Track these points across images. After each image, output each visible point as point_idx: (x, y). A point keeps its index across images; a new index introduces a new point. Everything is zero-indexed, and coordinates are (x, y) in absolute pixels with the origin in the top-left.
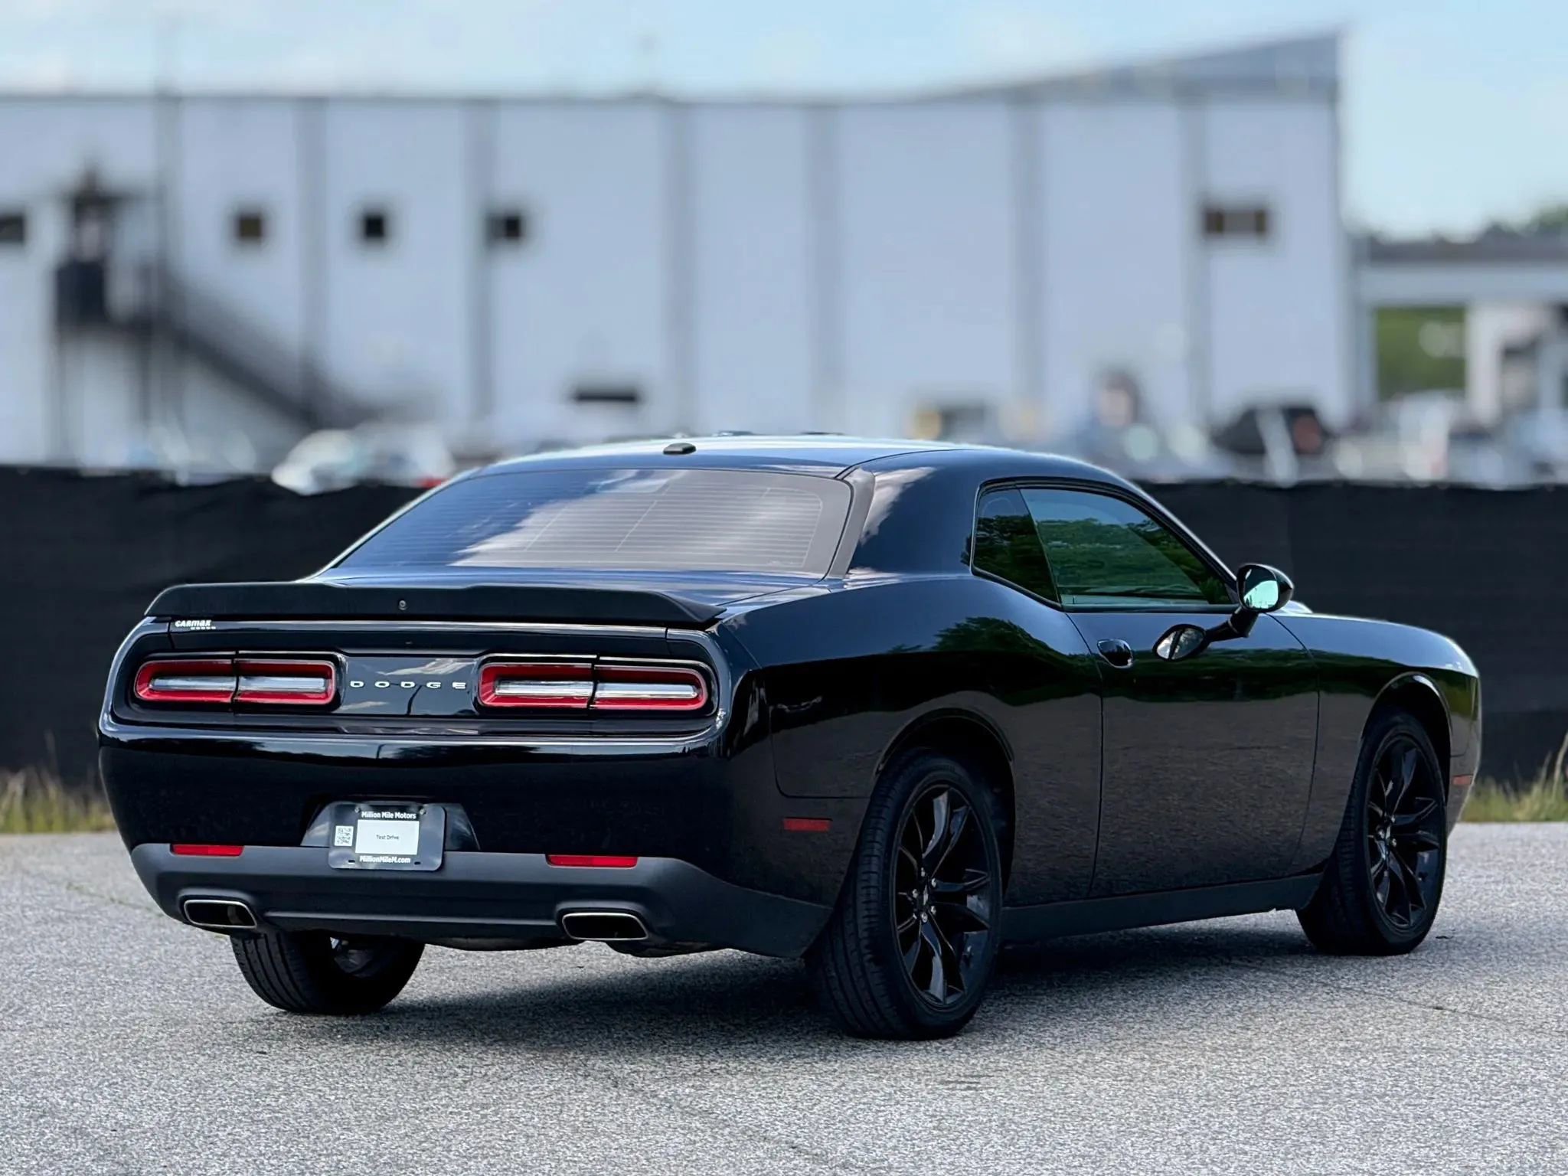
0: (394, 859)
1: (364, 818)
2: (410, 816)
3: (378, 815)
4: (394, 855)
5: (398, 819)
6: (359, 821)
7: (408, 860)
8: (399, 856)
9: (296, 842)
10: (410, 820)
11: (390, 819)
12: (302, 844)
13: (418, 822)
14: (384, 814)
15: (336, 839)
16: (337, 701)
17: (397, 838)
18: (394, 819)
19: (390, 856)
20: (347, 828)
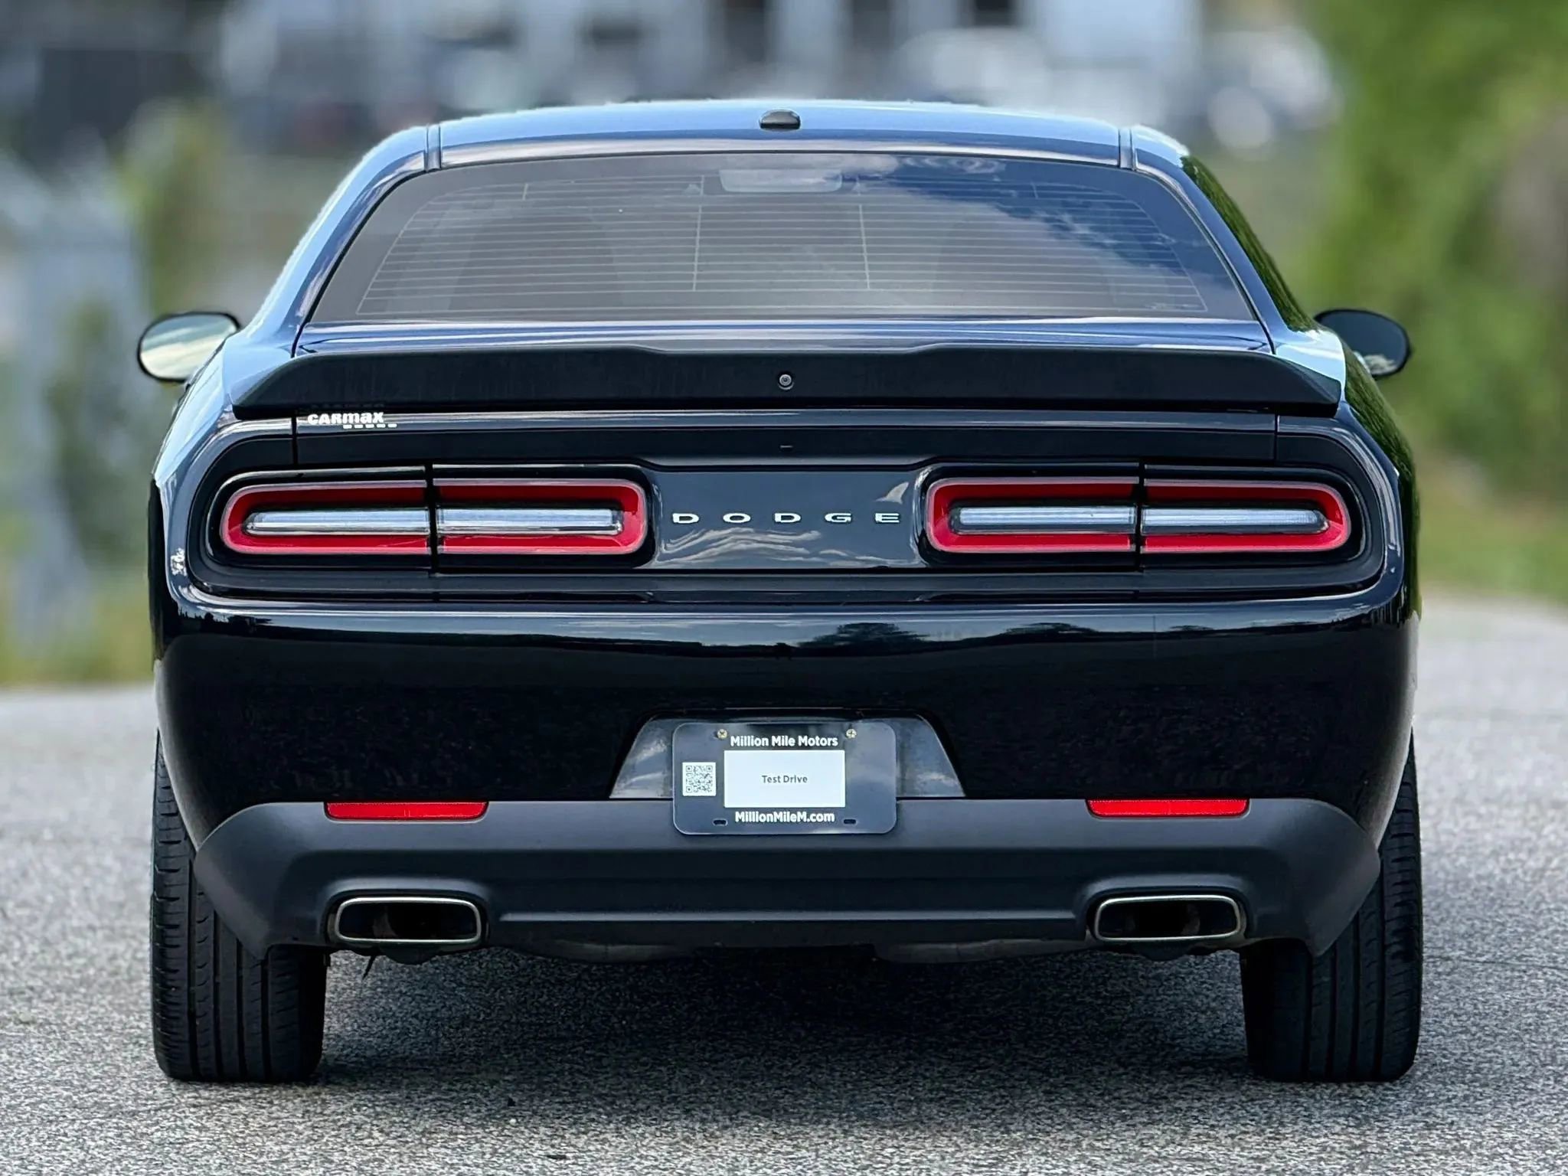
0: (803, 816)
1: (736, 747)
2: (827, 742)
3: (765, 741)
4: (802, 810)
5: (804, 747)
6: (726, 752)
7: (830, 817)
8: (810, 811)
9: (603, 793)
10: (826, 748)
11: (788, 748)
12: (612, 796)
13: (842, 752)
14: (775, 740)
15: (685, 785)
16: (648, 550)
17: (805, 779)
18: (796, 747)
19: (793, 810)
20: (704, 764)
